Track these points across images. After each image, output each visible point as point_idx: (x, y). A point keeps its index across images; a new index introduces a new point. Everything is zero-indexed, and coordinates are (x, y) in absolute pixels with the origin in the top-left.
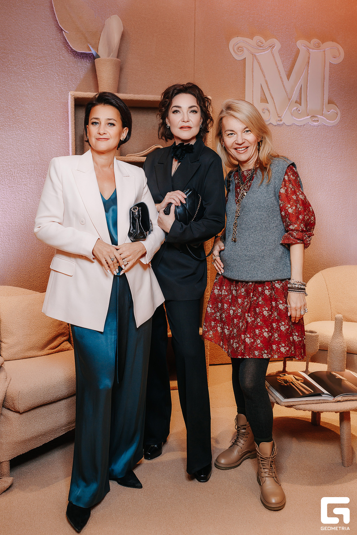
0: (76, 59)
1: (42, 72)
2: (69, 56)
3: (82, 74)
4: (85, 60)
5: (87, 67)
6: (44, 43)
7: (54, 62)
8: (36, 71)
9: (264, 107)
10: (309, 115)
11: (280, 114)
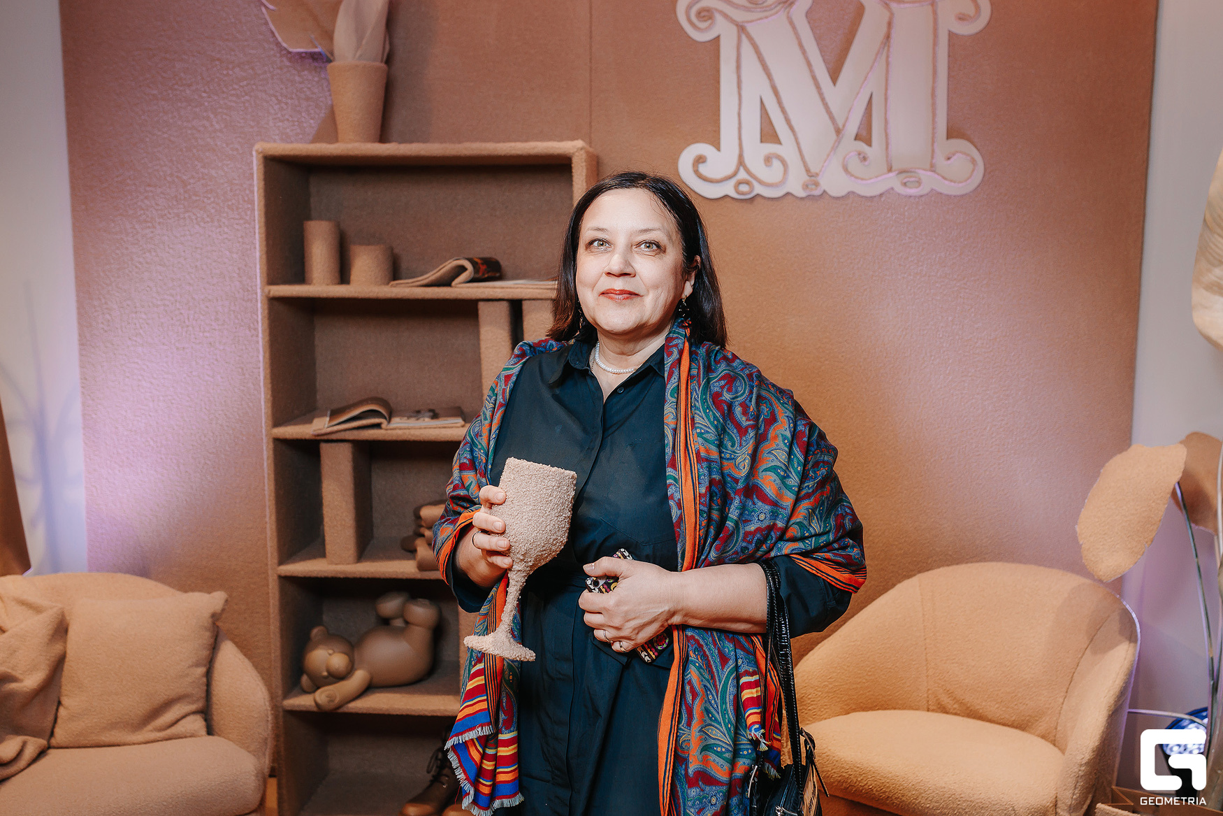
9: (770, 154)
10: (893, 169)
11: (813, 170)
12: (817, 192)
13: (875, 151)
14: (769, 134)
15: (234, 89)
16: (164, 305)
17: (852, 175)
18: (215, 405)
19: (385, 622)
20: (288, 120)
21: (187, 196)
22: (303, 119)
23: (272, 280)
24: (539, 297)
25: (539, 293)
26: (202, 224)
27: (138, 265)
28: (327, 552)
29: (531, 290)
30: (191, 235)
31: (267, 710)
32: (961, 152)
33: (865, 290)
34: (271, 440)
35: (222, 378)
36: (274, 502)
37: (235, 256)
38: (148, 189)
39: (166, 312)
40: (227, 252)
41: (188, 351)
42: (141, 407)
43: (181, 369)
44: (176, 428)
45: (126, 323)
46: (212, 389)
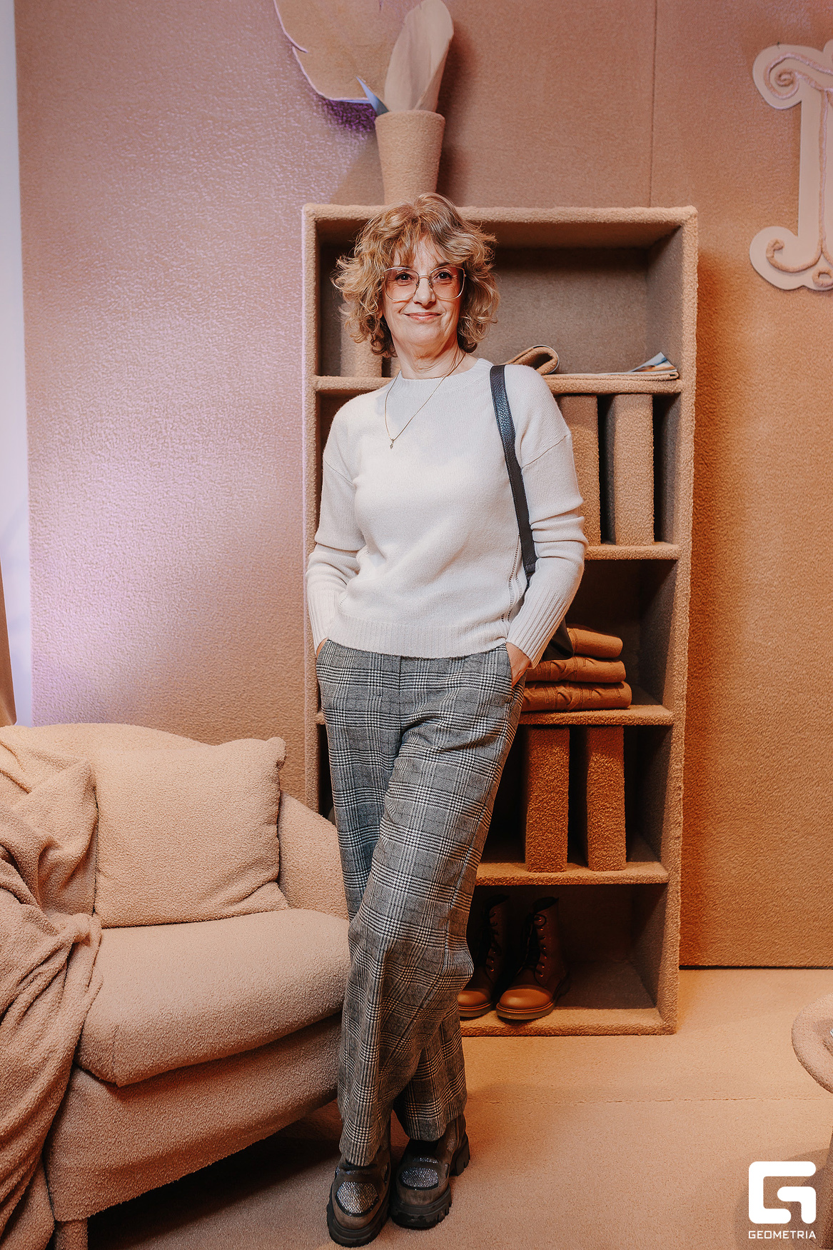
0: (331, 123)
1: (242, 162)
2: (311, 118)
3: (345, 163)
4: (354, 127)
5: (358, 144)
6: (249, 87)
7: (274, 133)
8: (226, 160)
15: (230, 154)
16: (137, 412)
18: (196, 532)
21: (168, 281)
23: (320, 369)
25: (639, 386)
26: (186, 315)
27: (106, 364)
30: (172, 329)
35: (204, 499)
38: (119, 271)
39: (139, 420)
40: (216, 350)
41: (165, 466)
42: (105, 534)
43: (155, 489)
44: (147, 560)
45: (89, 433)
46: (193, 513)
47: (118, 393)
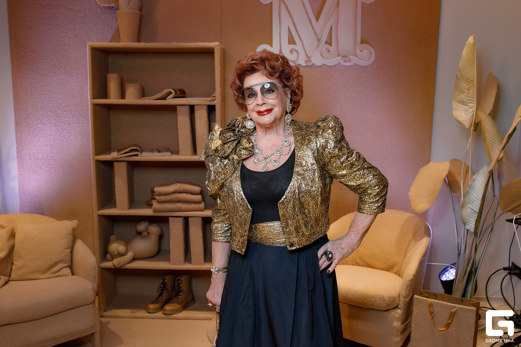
9: (292, 49)
10: (340, 55)
11: (309, 55)
12: (311, 64)
13: (333, 48)
14: (291, 41)
15: (78, 21)
16: (50, 108)
17: (324, 58)
18: (71, 148)
19: (140, 233)
20: (99, 34)
21: (58, 64)
22: (106, 33)
23: (94, 97)
24: (201, 104)
25: (201, 103)
26: (65, 75)
27: (39, 92)
28: (117, 205)
29: (198, 101)
30: (60, 80)
31: (96, 265)
32: (366, 49)
33: (329, 103)
34: (94, 161)
35: (73, 137)
36: (96, 185)
37: (78, 88)
38: (43, 61)
39: (50, 111)
40: (75, 87)
41: (59, 126)
42: (40, 149)
43: (57, 134)
44: (55, 157)
45: (34, 115)
46: (69, 142)
47: (43, 101)
